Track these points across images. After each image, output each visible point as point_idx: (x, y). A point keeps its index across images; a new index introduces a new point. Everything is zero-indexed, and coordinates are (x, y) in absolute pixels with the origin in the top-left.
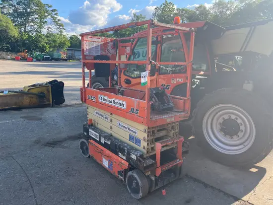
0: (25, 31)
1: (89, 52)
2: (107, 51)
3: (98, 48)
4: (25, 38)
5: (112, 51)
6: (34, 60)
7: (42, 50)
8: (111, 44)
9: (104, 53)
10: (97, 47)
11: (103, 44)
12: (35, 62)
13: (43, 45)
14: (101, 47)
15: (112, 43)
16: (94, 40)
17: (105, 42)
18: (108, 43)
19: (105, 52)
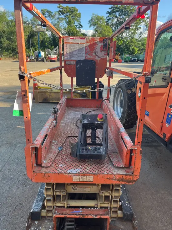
0: (122, 38)
1: (71, 57)
2: (94, 54)
3: (81, 52)
4: (120, 44)
5: (101, 54)
6: (123, 61)
7: (132, 53)
8: (100, 45)
9: (89, 57)
10: (80, 50)
11: (89, 46)
12: (123, 63)
13: (133, 49)
14: (86, 49)
15: (102, 44)
16: (77, 42)
17: (92, 43)
18: (95, 44)
19: (92, 55)
